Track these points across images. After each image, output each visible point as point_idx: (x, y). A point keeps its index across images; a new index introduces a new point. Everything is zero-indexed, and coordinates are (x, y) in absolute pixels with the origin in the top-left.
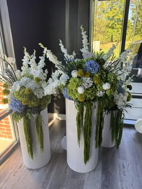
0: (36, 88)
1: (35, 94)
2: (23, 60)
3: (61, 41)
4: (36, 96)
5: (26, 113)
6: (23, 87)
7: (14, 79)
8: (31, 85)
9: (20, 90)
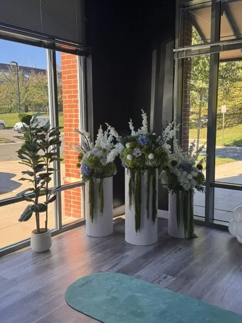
0: (102, 157)
1: (101, 161)
2: (97, 135)
3: (131, 120)
4: (101, 164)
5: (92, 176)
6: (92, 155)
7: (88, 149)
8: (99, 154)
9: (90, 157)
